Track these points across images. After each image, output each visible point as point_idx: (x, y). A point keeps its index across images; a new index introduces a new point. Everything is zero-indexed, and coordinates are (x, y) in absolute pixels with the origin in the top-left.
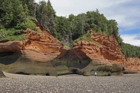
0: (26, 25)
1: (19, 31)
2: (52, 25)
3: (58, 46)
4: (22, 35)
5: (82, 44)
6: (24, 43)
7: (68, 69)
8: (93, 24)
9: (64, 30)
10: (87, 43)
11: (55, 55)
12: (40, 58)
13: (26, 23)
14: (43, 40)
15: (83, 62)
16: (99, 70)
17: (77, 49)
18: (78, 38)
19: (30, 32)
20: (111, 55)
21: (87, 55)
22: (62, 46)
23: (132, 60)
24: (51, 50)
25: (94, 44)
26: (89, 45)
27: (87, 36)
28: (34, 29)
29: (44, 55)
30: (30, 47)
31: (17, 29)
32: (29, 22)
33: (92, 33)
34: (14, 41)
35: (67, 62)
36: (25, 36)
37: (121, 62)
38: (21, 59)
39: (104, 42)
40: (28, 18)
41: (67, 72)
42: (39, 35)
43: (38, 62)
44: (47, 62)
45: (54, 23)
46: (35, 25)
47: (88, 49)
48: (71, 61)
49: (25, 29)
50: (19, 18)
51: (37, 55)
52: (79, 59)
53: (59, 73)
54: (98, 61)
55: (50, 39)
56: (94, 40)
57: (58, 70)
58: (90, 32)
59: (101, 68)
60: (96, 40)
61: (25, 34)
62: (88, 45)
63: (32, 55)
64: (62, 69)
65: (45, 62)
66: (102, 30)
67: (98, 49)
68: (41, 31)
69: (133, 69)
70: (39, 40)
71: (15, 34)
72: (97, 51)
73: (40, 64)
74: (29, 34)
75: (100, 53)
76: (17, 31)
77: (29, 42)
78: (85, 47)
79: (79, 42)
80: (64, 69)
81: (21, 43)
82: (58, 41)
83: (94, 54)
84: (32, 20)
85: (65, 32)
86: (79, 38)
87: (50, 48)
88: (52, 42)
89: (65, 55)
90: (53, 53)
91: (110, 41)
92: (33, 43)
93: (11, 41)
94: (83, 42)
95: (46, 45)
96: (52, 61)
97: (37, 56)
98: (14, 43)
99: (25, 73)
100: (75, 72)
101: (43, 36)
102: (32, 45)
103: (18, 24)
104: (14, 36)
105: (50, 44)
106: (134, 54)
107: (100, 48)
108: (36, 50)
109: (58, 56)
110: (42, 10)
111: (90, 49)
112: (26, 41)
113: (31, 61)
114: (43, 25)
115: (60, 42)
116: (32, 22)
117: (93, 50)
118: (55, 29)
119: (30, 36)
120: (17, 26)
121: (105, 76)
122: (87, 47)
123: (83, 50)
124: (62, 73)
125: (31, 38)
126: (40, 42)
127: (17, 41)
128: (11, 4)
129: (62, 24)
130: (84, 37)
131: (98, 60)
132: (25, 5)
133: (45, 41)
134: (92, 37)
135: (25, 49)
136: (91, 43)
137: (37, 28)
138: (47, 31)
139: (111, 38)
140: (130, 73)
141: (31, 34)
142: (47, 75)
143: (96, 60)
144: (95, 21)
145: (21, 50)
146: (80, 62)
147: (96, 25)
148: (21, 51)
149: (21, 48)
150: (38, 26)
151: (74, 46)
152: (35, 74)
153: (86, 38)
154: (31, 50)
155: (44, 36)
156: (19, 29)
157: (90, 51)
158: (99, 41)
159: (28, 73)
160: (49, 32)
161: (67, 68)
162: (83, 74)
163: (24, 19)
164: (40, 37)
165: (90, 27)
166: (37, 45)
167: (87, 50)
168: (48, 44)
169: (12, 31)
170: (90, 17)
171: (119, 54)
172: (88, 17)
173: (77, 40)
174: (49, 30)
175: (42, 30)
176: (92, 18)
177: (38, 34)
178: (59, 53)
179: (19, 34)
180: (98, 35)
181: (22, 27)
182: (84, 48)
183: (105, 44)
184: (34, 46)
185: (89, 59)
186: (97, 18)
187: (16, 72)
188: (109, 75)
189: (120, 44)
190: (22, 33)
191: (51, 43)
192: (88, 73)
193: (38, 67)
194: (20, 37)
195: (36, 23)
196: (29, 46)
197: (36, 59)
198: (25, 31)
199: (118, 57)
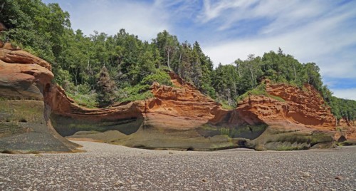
0: (152, 78)
3: (208, 106)
4: (147, 93)
5: (250, 102)
6: (147, 103)
7: (232, 141)
8: (270, 70)
9: (224, 82)
10: (259, 99)
11: (203, 120)
13: (153, 76)
14: (183, 98)
15: (256, 129)
16: (283, 141)
17: (243, 109)
18: (244, 92)
19: (158, 87)
20: (310, 117)
21: (260, 117)
24: (197, 113)
25: (272, 100)
26: (264, 102)
27: (260, 89)
28: (166, 83)
29: (185, 121)
30: (161, 109)
33: (268, 84)
39: (292, 96)
40: (160, 69)
41: (231, 144)
42: (175, 91)
44: (188, 130)
46: (169, 76)
47: (262, 108)
48: (236, 128)
49: (150, 84)
52: (248, 124)
54: (279, 127)
55: (195, 96)
56: (272, 93)
57: (214, 143)
58: (265, 82)
59: (286, 137)
60: (277, 93)
61: (151, 91)
62: (260, 102)
64: (221, 140)
65: (186, 130)
66: (288, 79)
67: (280, 108)
68: (180, 86)
70: (175, 99)
71: (139, 92)
72: (278, 112)
73: (175, 133)
74: (158, 90)
75: (283, 114)
77: (158, 102)
78: (256, 105)
79: (247, 99)
80: (225, 140)
81: (143, 103)
82: (209, 98)
83: (272, 116)
84: (165, 70)
85: (225, 85)
86: (247, 93)
87: (195, 109)
88: (198, 101)
89: (226, 119)
90: (201, 116)
91: (304, 95)
92: (165, 102)
94: (253, 98)
95: (188, 105)
96: (198, 129)
98: (133, 104)
99: (148, 146)
100: (243, 145)
101: (181, 92)
102: (163, 105)
105: (195, 104)
107: (283, 107)
108: (170, 112)
111: (265, 109)
112: (151, 100)
114: (182, 76)
116: (164, 73)
117: (270, 110)
119: (160, 93)
121: (296, 149)
122: (259, 105)
123: (253, 110)
125: (162, 95)
126: (177, 101)
127: (137, 102)
130: (255, 90)
131: (280, 125)
133: (187, 99)
134: (269, 89)
135: (149, 112)
136: (266, 98)
137: (172, 81)
138: (189, 84)
139: (307, 91)
141: (160, 90)
142: (190, 149)
143: (275, 124)
144: (274, 65)
145: (144, 114)
146: (251, 129)
147: (274, 72)
148: (142, 115)
149: (143, 110)
150: (173, 78)
151: (238, 105)
153: (257, 93)
154: (160, 113)
155: (184, 91)
157: (266, 112)
158: (283, 96)
160: (192, 86)
161: (230, 139)
164: (177, 94)
165: (266, 75)
166: (172, 106)
167: (259, 109)
168: (192, 104)
170: (265, 59)
171: (325, 115)
173: (244, 95)
174: (192, 83)
175: (181, 84)
177: (173, 89)
178: (211, 117)
180: (280, 86)
182: (255, 108)
183: (294, 99)
184: (167, 106)
185: (264, 123)
187: (134, 145)
191: (196, 102)
192: (261, 146)
195: (170, 74)
196: (157, 108)
197: (167, 125)
198: (152, 86)
199: (323, 120)
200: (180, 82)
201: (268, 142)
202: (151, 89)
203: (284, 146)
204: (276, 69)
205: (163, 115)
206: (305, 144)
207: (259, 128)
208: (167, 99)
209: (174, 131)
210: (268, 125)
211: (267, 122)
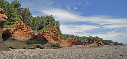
0: (16, 20)
2: (30, 21)
3: (31, 33)
4: (13, 25)
5: (44, 32)
6: (14, 30)
8: (50, 22)
9: (35, 24)
10: (47, 32)
12: (22, 39)
13: (16, 19)
14: (24, 29)
15: (43, 42)
16: (51, 46)
17: (41, 34)
18: (42, 29)
19: (17, 24)
20: (56, 38)
21: (46, 38)
22: (33, 33)
23: (63, 41)
24: (27, 35)
25: (50, 33)
26: (48, 33)
27: (47, 28)
28: (20, 23)
29: (24, 37)
31: (9, 21)
32: (18, 18)
33: (49, 27)
34: (7, 28)
35: (35, 42)
36: (15, 26)
37: (60, 42)
38: (11, 39)
39: (54, 32)
40: (17, 16)
42: (22, 26)
43: (20, 41)
44: (25, 41)
45: (31, 20)
47: (47, 35)
48: (37, 41)
50: (12, 15)
51: (20, 37)
52: (41, 40)
53: (30, 48)
54: (51, 42)
55: (28, 29)
56: (50, 30)
58: (48, 26)
59: (52, 45)
60: (51, 30)
61: (15, 25)
62: (47, 33)
63: (18, 37)
65: (24, 41)
66: (54, 26)
67: (52, 35)
68: (23, 24)
69: (63, 45)
70: (22, 29)
71: (8, 24)
72: (51, 36)
73: (21, 42)
74: (17, 25)
76: (10, 22)
78: (45, 34)
79: (43, 31)
81: (12, 30)
82: (32, 30)
83: (50, 38)
85: (35, 25)
86: (43, 29)
88: (29, 30)
89: (35, 38)
90: (28, 36)
91: (56, 31)
92: (18, 30)
93: (6, 28)
95: (25, 32)
97: (20, 38)
98: (7, 29)
99: (13, 47)
100: (38, 47)
101: (24, 27)
103: (11, 19)
104: (7, 25)
105: (28, 32)
106: (64, 38)
107: (53, 35)
108: (20, 34)
109: (31, 38)
110: (25, 12)
111: (48, 35)
112: (15, 29)
113: (17, 41)
115: (33, 30)
116: (19, 18)
117: (49, 36)
118: (31, 23)
119: (17, 26)
120: (10, 20)
121: (53, 49)
122: (46, 34)
123: (44, 35)
124: (31, 48)
126: (22, 30)
127: (10, 29)
128: (7, 7)
129: (34, 21)
130: (45, 28)
131: (51, 41)
132: (16, 8)
133: (25, 29)
134: (49, 29)
135: (14, 33)
138: (26, 24)
139: (57, 30)
140: (61, 47)
141: (18, 25)
142: (24, 49)
143: (50, 41)
144: (51, 21)
145: (12, 34)
146: (42, 42)
147: (51, 23)
148: (11, 34)
149: (11, 33)
150: (22, 21)
151: (40, 33)
152: (19, 48)
153: (46, 29)
154: (17, 34)
156: (11, 21)
157: (48, 36)
158: (52, 31)
159: (15, 47)
162: (43, 48)
163: (15, 16)
164: (23, 27)
165: (48, 24)
167: (46, 35)
168: (27, 31)
169: (6, 22)
170: (49, 18)
171: (59, 38)
172: (48, 19)
173: (42, 30)
174: (28, 24)
176: (50, 19)
179: (11, 24)
180: (52, 28)
181: (13, 20)
182: (45, 35)
183: (54, 33)
184: (19, 32)
186: (52, 19)
188: (55, 49)
189: (60, 33)
190: (13, 24)
191: (28, 31)
192: (46, 48)
193: (20, 44)
194: (11, 26)
195: (21, 19)
196: (16, 32)
197: (19, 39)
198: (15, 23)
199: (59, 40)
200: (24, 22)
201: (48, 46)
202: (15, 24)
203: (52, 48)
204: (51, 22)
206: (55, 47)
207: (45, 42)
208: (19, 28)
209: (21, 41)
210: (48, 41)
211: (48, 40)
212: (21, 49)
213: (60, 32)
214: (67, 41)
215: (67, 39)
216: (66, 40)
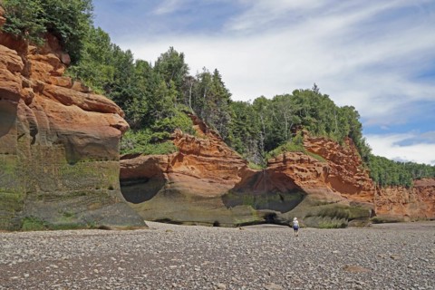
0: (173, 123)
1: (160, 135)
2: (225, 120)
3: (236, 165)
4: (166, 143)
5: (285, 161)
6: (171, 158)
7: (257, 214)
8: (308, 117)
9: (248, 130)
10: (297, 157)
11: (230, 184)
12: (202, 190)
13: (174, 119)
14: (207, 153)
15: (288, 198)
16: (323, 215)
17: (275, 170)
18: (276, 146)
19: (181, 137)
20: (348, 183)
21: (297, 182)
22: (244, 165)
23: (391, 193)
24: (222, 174)
25: (312, 159)
26: (301, 161)
27: (297, 143)
28: (189, 131)
29: (209, 184)
30: (183, 168)
31: (154, 130)
32: (180, 117)
33: (306, 136)
34: (151, 156)
35: (255, 199)
36: (172, 146)
37: (369, 199)
38: (165, 192)
39: (332, 154)
40: (176, 108)
41: (255, 218)
42: (198, 142)
43: (198, 198)
45: (228, 117)
46: (191, 121)
47: (299, 170)
48: (263, 196)
49: (171, 130)
50: (159, 107)
51: (196, 183)
52: (279, 191)
53: (239, 222)
54: (320, 196)
55: (221, 151)
56: (310, 150)
57: (236, 215)
58: (303, 134)
59: (327, 210)
60: (316, 150)
61: (172, 142)
62: (297, 161)
63: (186, 184)
64: (244, 213)
65: (212, 198)
66: (328, 130)
67: (320, 170)
68: (203, 135)
69: (393, 212)
70: (198, 154)
71: (153, 141)
72: (318, 175)
73: (201, 202)
74: (180, 141)
75: (323, 178)
76: (156, 134)
77: (180, 158)
78: (292, 165)
79: (280, 156)
80: (248, 212)
81: (165, 159)
82: (236, 153)
83: (311, 181)
84: (184, 111)
85: (248, 134)
86: (280, 147)
87: (220, 168)
88: (224, 157)
89: (251, 182)
90: (227, 179)
91: (343, 152)
92: (186, 158)
93: (145, 154)
94: (288, 155)
95: (213, 162)
96: (224, 197)
97: (197, 186)
98: (150, 159)
99: (174, 220)
100: (271, 219)
101: (205, 145)
102: (184, 162)
103: (157, 122)
104: (150, 145)
105: (221, 162)
106: (396, 180)
107: (325, 169)
108: (194, 173)
109: (237, 185)
110: (203, 91)
111: (303, 171)
112: (175, 154)
113: (185, 197)
114: (206, 121)
115: (240, 156)
116: (184, 115)
117: (309, 173)
118: (230, 131)
119: (182, 145)
120: (156, 126)
121: (336, 227)
122: (295, 165)
123: (288, 172)
124: (244, 221)
125: (184, 148)
126: (200, 157)
127: (157, 156)
128: (143, 81)
129: (243, 118)
130: (289, 144)
131: (320, 193)
132: (171, 81)
133: (211, 154)
134: (307, 144)
135: (172, 172)
136: (305, 157)
137: (194, 127)
138: (213, 133)
139: (346, 146)
140: (387, 222)
141: (183, 141)
142: (216, 224)
143: (315, 193)
144: (313, 110)
145: (165, 174)
146: (282, 198)
147: (314, 120)
148: (164, 176)
149: (165, 169)
150: (195, 124)
151: (269, 164)
152: (193, 223)
153: (293, 148)
154: (183, 173)
155: (209, 143)
156: (160, 130)
157: (304, 175)
158: (322, 153)
159: (179, 220)
160: (217, 135)
161: (254, 211)
162: (288, 224)
163: (170, 109)
164: (201, 147)
165: (302, 123)
166: (194, 164)
167: (296, 171)
168: (217, 161)
169: (147, 134)
170: (301, 101)
171: (363, 180)
172: (297, 103)
173: (275, 151)
174: (217, 132)
175: (204, 131)
176: (306, 105)
177: (197, 139)
178: (238, 180)
179: (160, 141)
180: (319, 140)
181: (165, 127)
182: (291, 169)
183: (333, 158)
184: (189, 164)
185: (301, 190)
186: (316, 104)
187: (156, 218)
188: (343, 226)
189: (366, 159)
190: (166, 138)
191: (222, 159)
193: (198, 208)
194: (162, 146)
195: (193, 119)
196: (179, 165)
197: (193, 191)
198: (172, 135)
199: (361, 188)
200: (204, 129)
201: (307, 216)
202: (172, 139)
203: (325, 222)
204: (315, 116)
205: (187, 176)
207: (293, 198)
208: (188, 153)
209: (200, 198)
210: (306, 194)
211: (306, 189)
212: (203, 227)
213: (364, 155)
214: (414, 195)
215: (413, 183)
216: (407, 187)
